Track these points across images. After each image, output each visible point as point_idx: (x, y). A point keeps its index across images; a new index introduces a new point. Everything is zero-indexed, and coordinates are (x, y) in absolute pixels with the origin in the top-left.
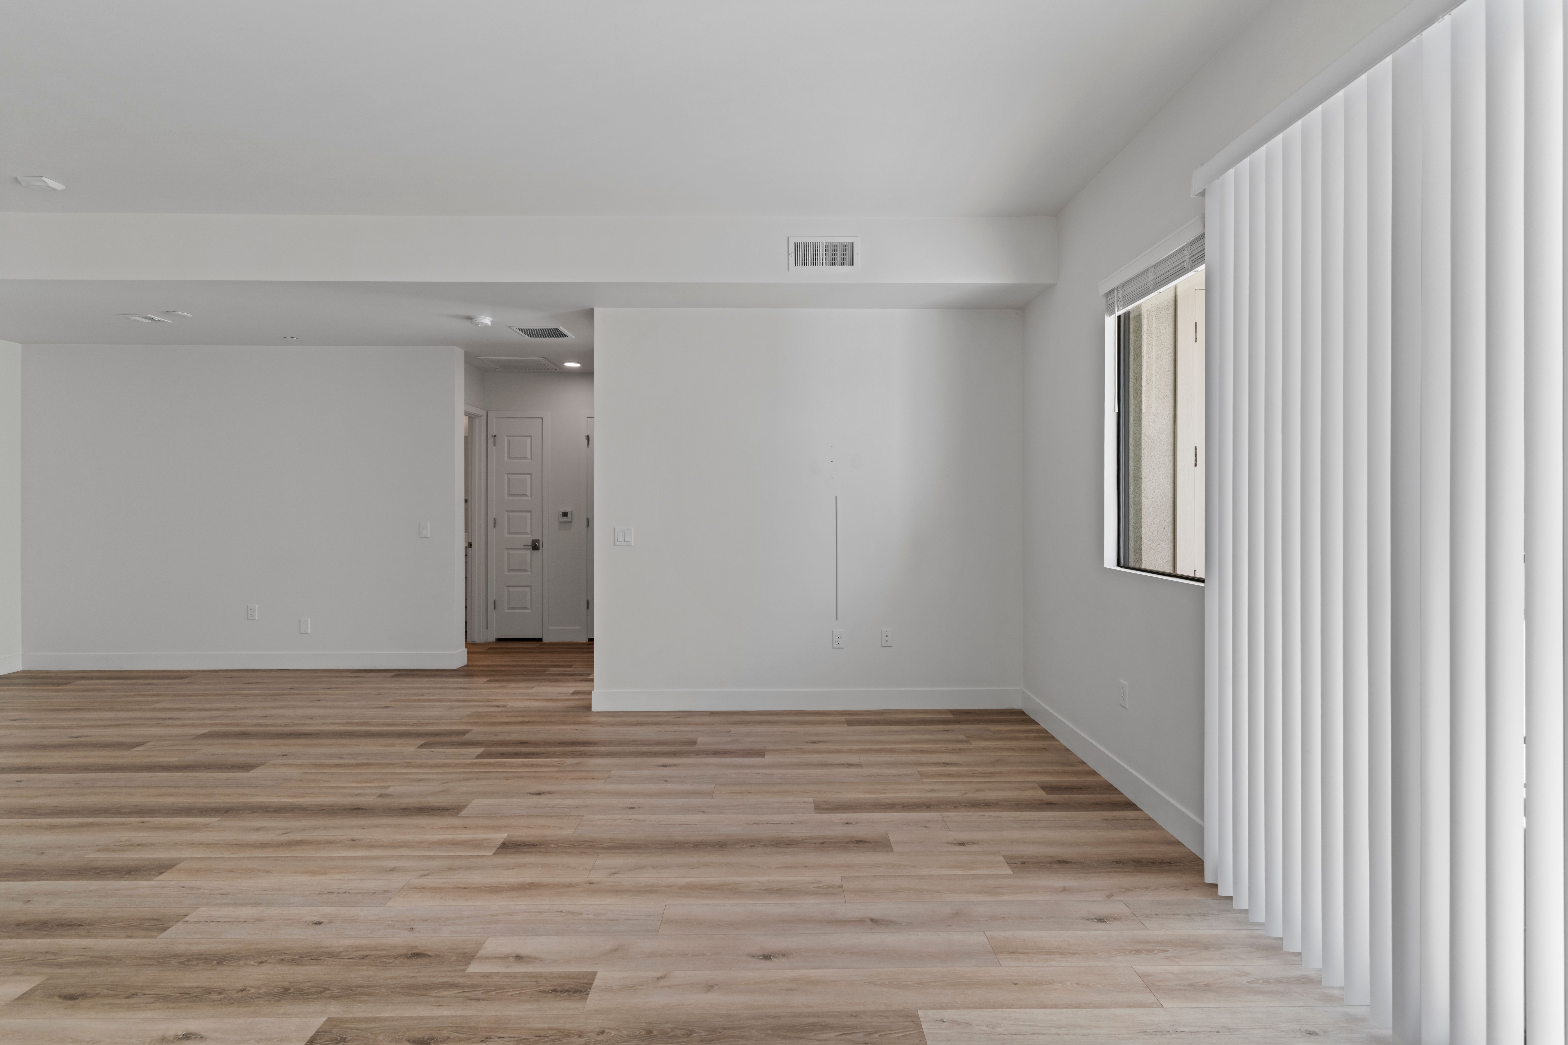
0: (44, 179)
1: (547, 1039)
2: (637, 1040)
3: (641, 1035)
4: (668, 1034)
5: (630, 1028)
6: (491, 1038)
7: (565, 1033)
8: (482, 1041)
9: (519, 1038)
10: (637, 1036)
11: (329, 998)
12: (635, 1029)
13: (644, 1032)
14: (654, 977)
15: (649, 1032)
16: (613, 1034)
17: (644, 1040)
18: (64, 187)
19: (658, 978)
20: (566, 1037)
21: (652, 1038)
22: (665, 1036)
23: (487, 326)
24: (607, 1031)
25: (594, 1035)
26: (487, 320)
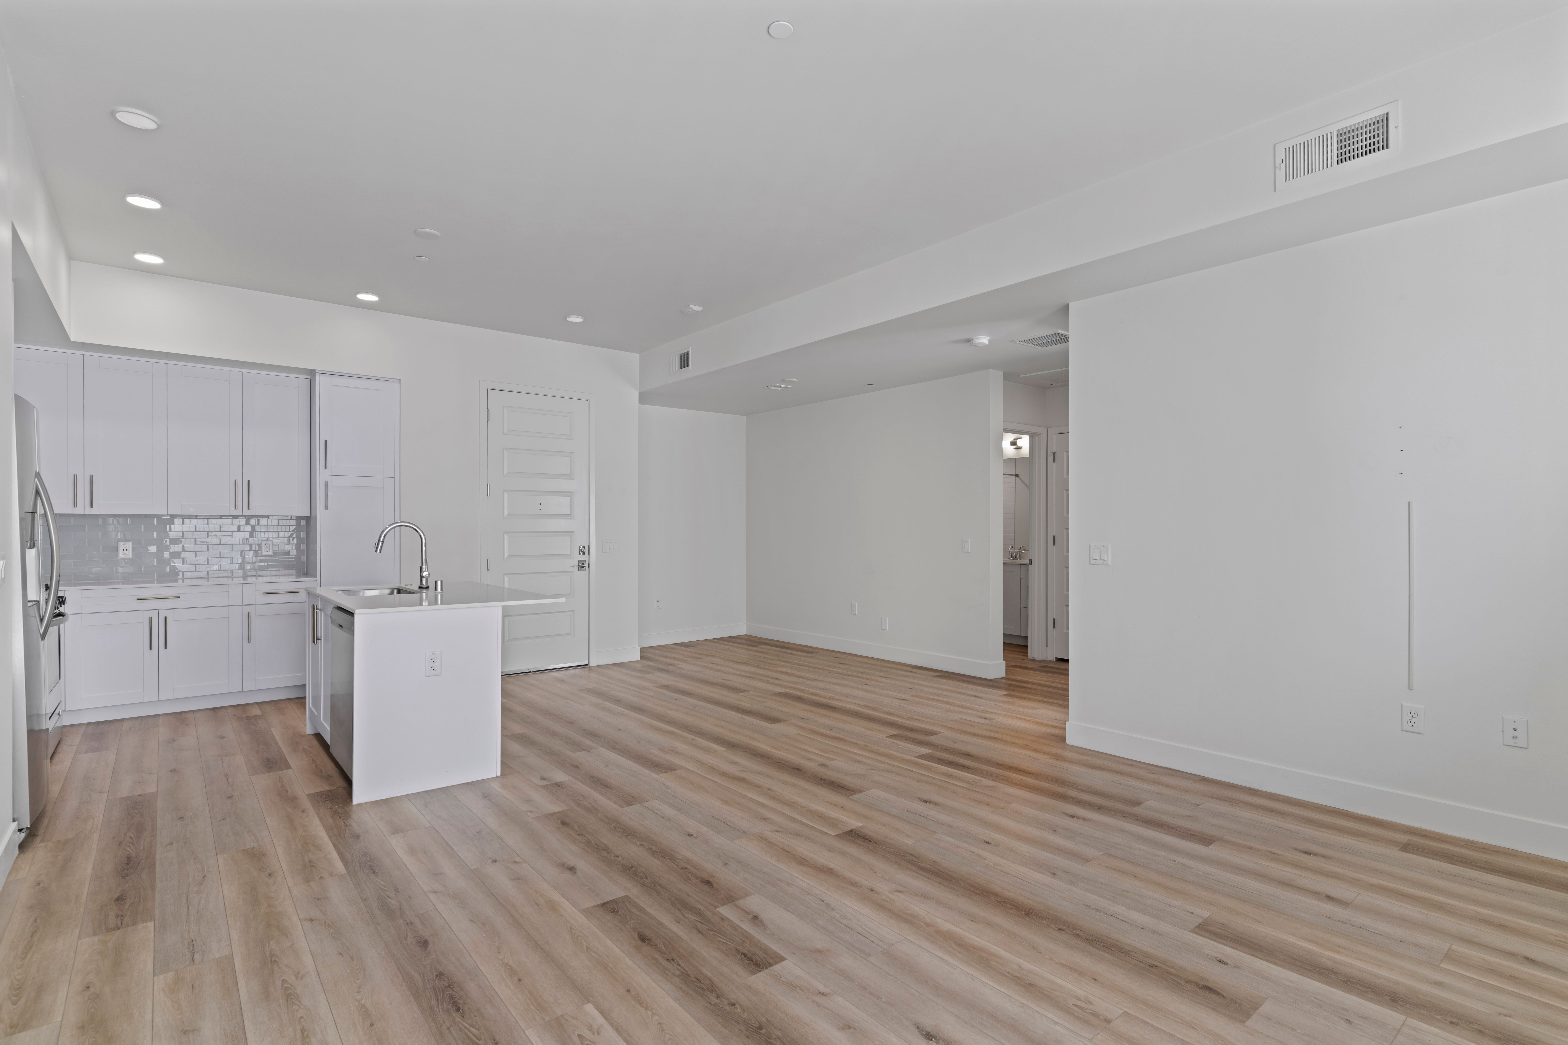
0: (691, 306)
1: (698, 985)
2: (745, 1027)
3: (752, 1026)
4: (769, 1039)
5: (753, 1015)
6: (674, 961)
7: (713, 988)
8: (668, 959)
9: (686, 972)
10: (749, 1024)
11: (641, 883)
12: (755, 1018)
13: (757, 1025)
14: (818, 990)
15: (760, 1028)
16: (738, 1011)
17: (749, 1030)
18: (702, 308)
19: (820, 993)
20: (710, 992)
21: (756, 1033)
22: (765, 1039)
23: (984, 345)
24: (737, 1006)
25: (726, 1002)
26: (984, 340)
